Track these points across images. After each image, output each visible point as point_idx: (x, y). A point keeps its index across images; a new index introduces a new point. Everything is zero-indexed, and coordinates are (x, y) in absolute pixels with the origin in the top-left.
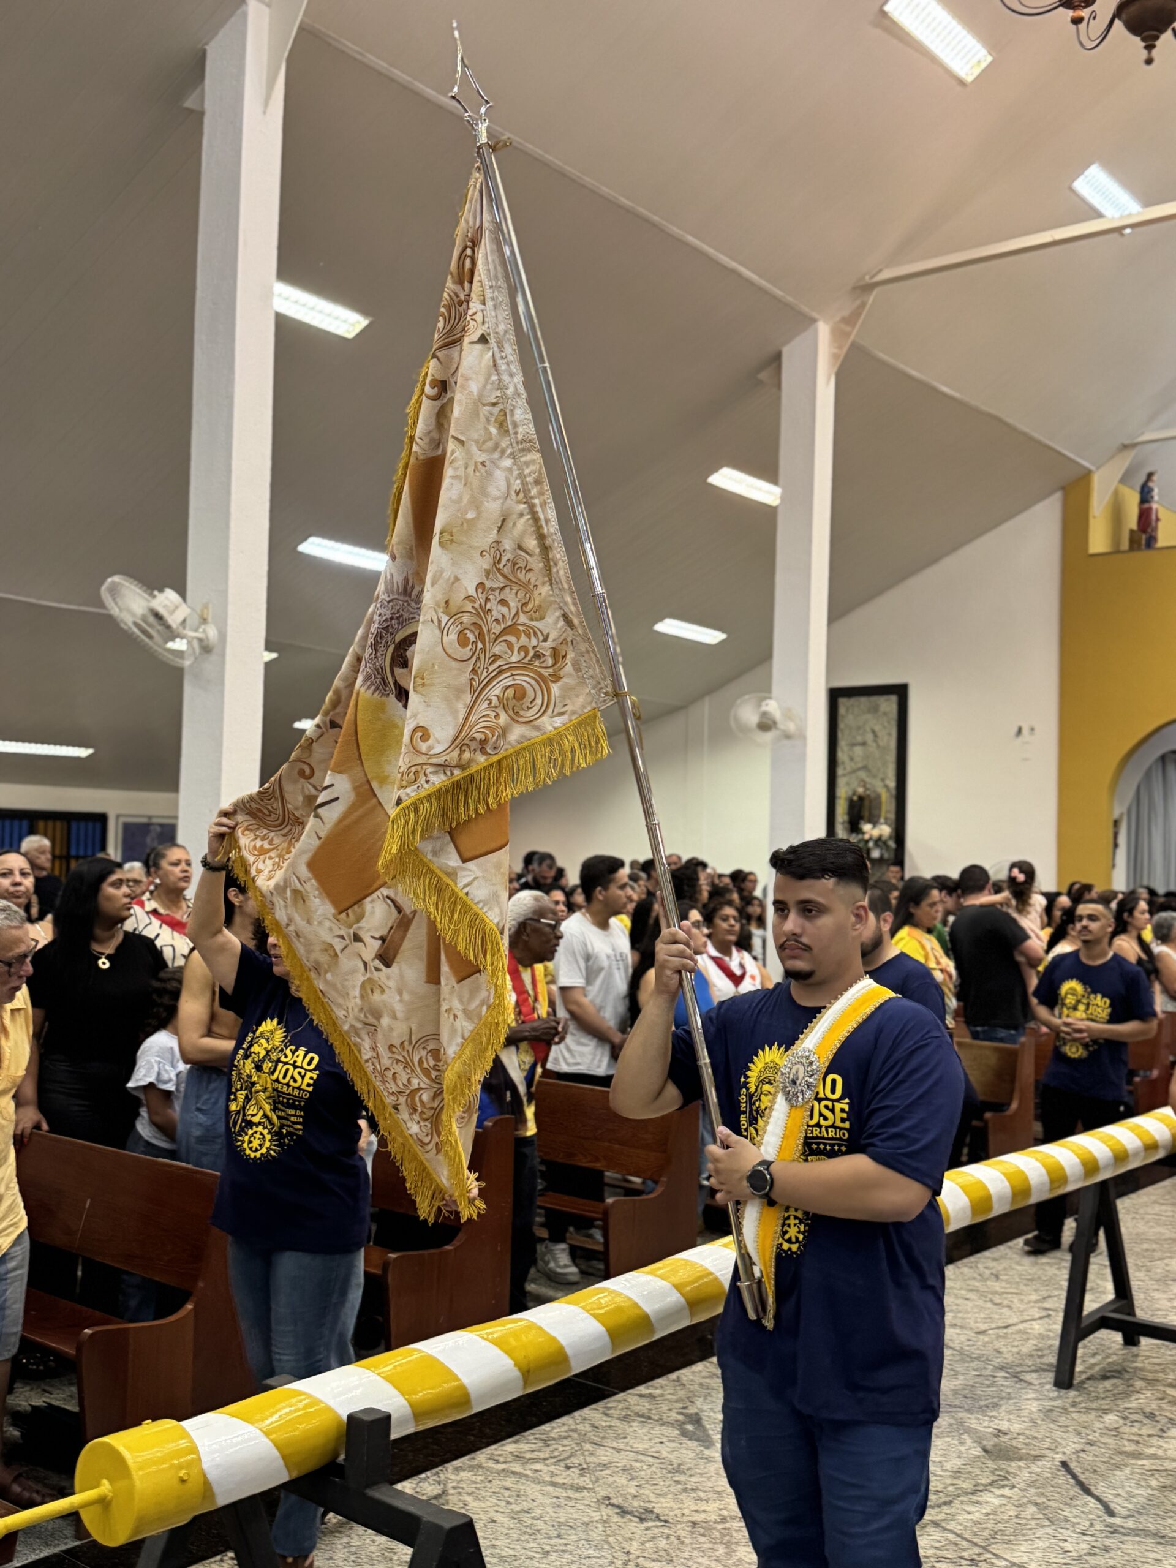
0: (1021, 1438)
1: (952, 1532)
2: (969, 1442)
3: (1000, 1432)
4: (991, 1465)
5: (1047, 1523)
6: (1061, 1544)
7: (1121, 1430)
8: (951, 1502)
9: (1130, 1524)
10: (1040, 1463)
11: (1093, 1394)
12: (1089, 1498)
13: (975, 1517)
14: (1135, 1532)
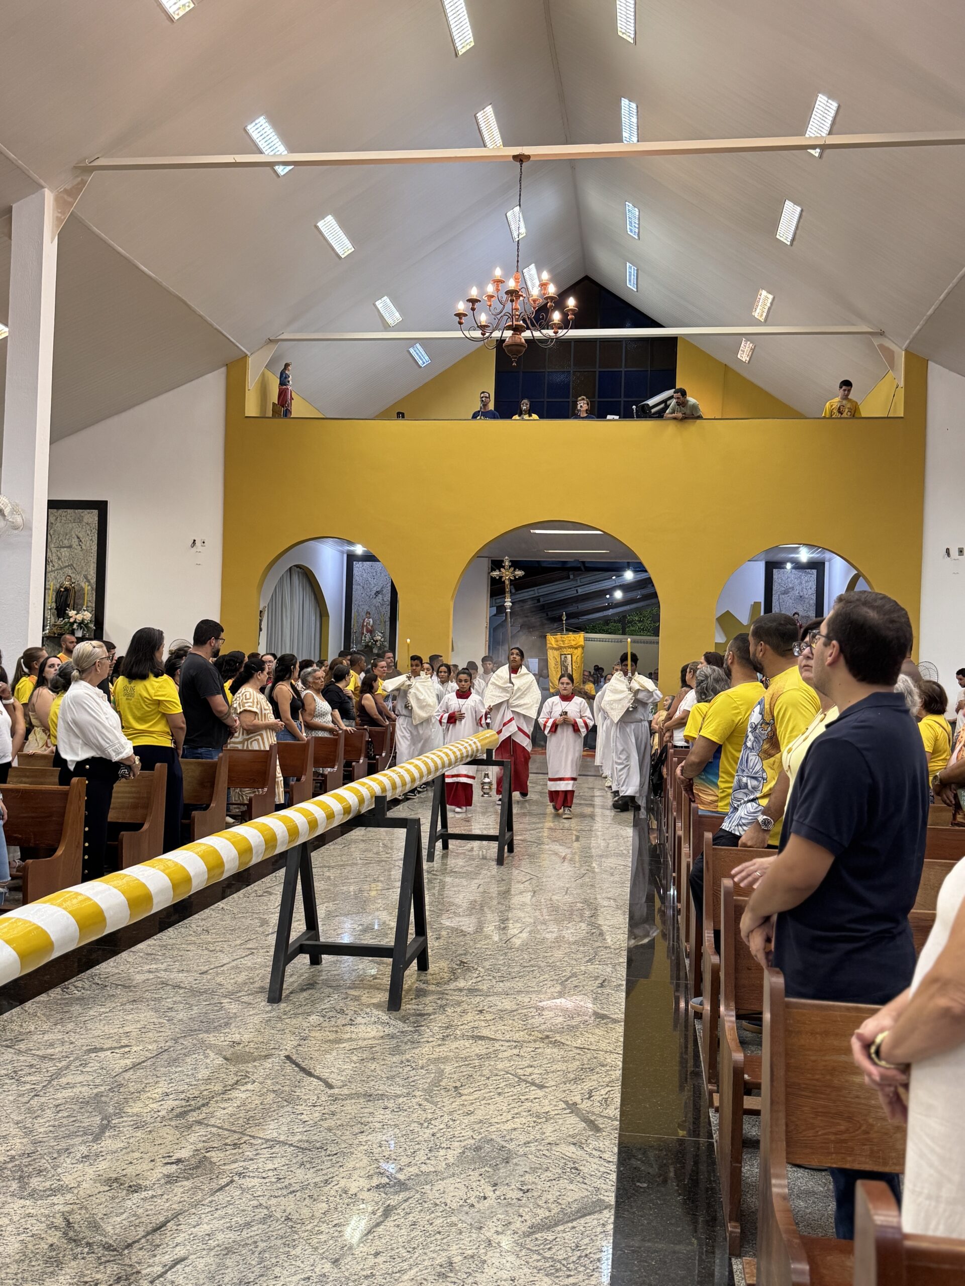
0: (252, 1045)
1: (213, 1126)
2: (212, 1055)
3: (235, 1043)
4: (233, 1069)
5: (285, 1104)
6: (299, 1117)
7: (323, 1025)
8: (208, 1103)
9: (346, 1091)
10: (270, 1060)
11: (297, 1003)
12: (312, 1079)
13: (230, 1110)
14: (350, 1096)
